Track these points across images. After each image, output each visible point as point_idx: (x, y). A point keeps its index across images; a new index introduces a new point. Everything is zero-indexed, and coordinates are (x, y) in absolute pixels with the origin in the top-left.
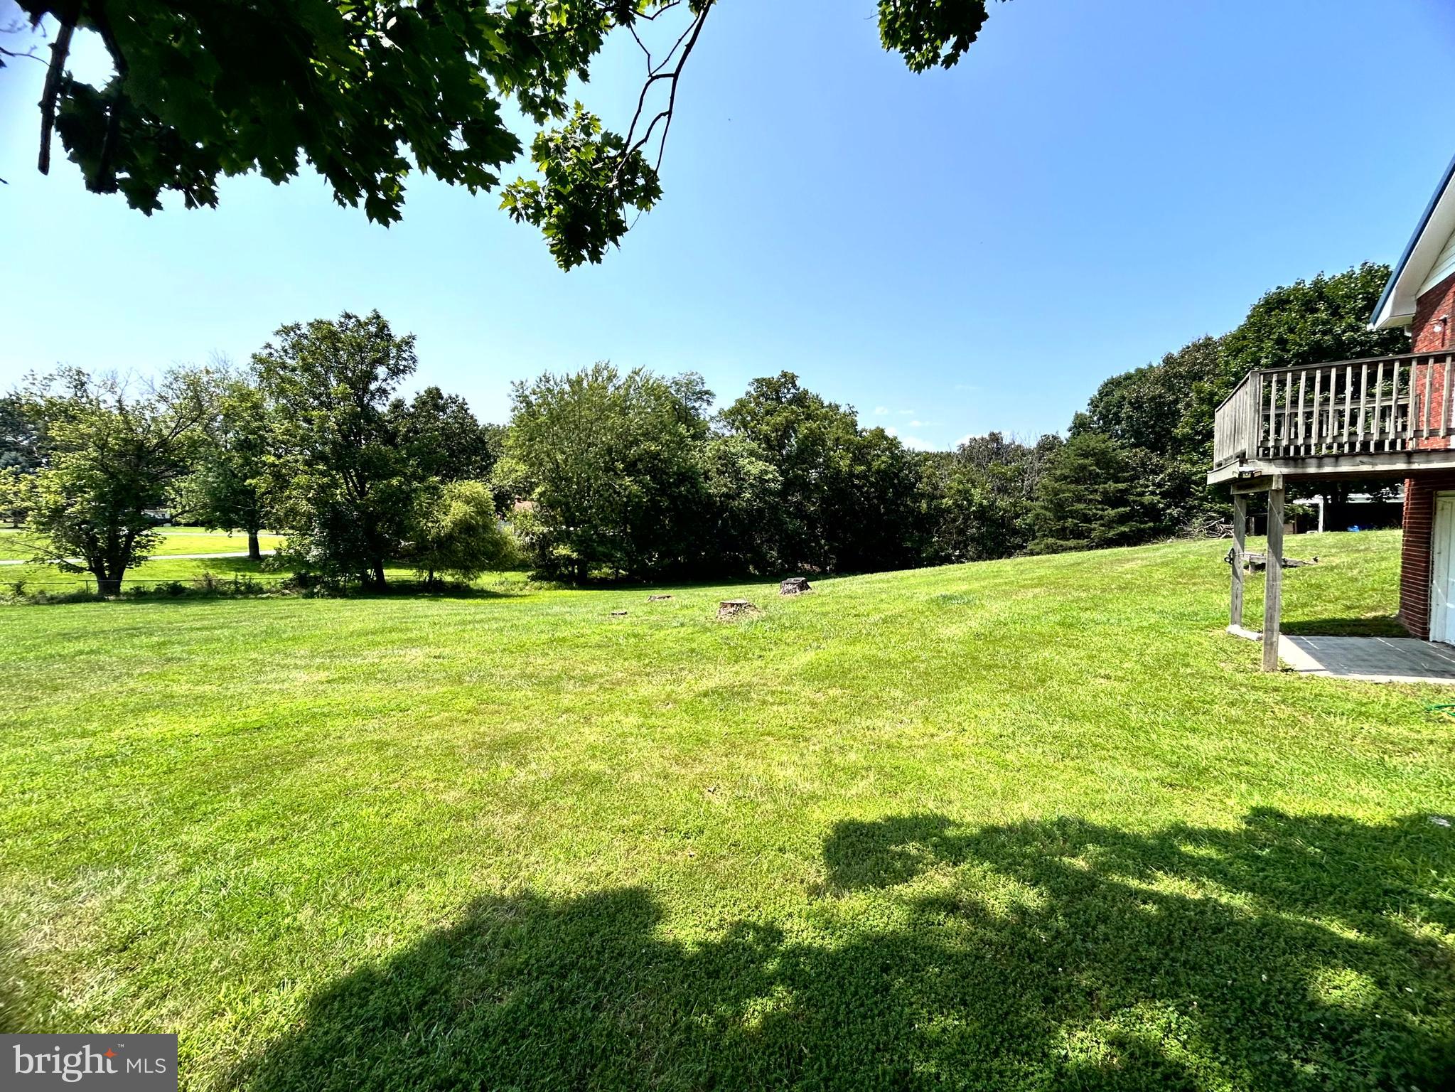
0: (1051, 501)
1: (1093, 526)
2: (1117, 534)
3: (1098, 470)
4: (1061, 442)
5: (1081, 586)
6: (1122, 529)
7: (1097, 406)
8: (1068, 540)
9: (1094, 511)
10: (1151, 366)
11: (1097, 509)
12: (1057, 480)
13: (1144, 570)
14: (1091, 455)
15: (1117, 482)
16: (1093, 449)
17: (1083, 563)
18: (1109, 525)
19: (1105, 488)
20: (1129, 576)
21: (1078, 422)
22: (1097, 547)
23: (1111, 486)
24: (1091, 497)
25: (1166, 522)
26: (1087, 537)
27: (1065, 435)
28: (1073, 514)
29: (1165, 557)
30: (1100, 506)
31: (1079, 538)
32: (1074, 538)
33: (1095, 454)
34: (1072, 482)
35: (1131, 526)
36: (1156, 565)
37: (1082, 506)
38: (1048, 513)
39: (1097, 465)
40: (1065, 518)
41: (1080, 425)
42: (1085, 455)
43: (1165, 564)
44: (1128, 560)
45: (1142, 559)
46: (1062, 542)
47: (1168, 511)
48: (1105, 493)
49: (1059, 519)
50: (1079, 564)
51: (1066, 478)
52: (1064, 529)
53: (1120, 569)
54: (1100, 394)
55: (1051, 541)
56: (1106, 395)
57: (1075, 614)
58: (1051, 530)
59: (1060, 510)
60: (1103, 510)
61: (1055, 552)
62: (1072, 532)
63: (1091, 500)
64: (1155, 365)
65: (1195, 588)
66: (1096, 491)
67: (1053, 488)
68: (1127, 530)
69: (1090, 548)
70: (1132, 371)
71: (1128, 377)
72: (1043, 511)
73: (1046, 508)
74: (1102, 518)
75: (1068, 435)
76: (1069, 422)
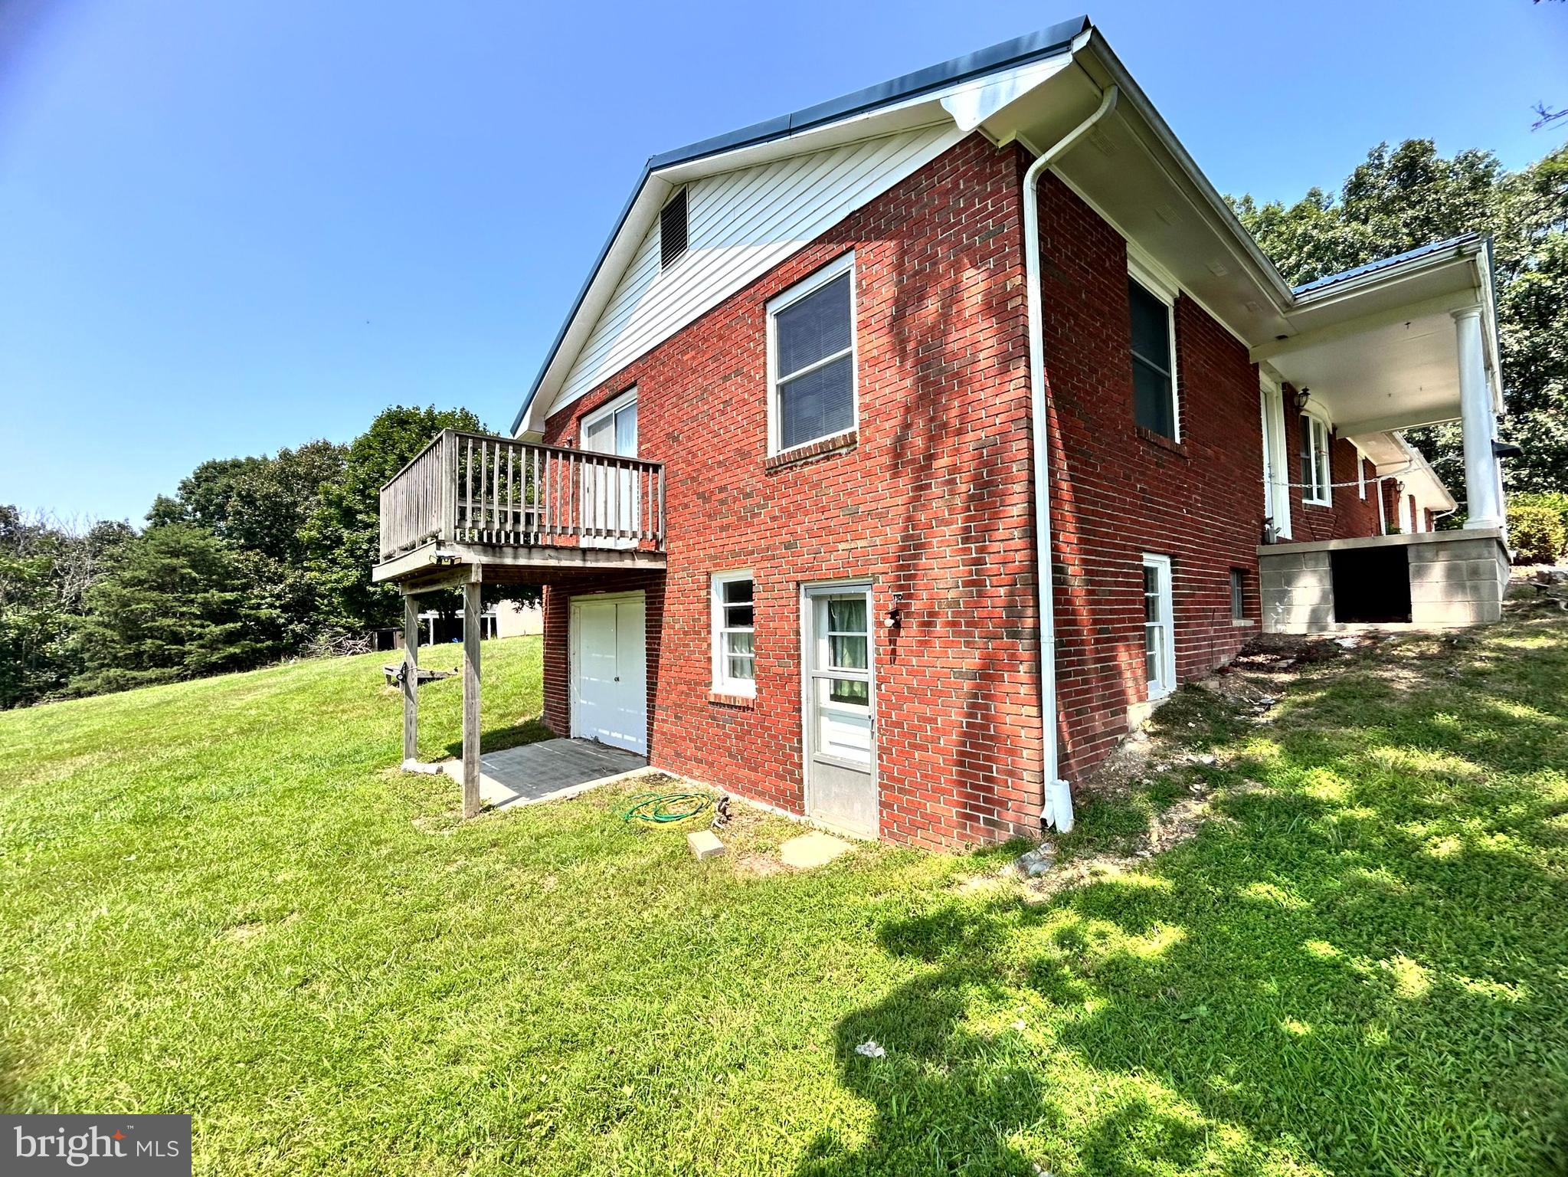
0: (116, 614)
1: (188, 647)
2: (223, 658)
3: (194, 574)
4: (133, 535)
5: (174, 739)
6: (232, 650)
7: (192, 493)
8: (146, 669)
9: (189, 628)
10: (265, 459)
11: (193, 626)
12: (125, 584)
13: (275, 700)
14: (184, 555)
15: (223, 589)
16: (186, 546)
17: (175, 700)
18: (213, 645)
19: (205, 598)
20: (253, 712)
21: (161, 509)
22: (193, 677)
23: (215, 595)
24: (184, 609)
25: (288, 638)
26: (178, 664)
27: (139, 524)
28: (152, 633)
29: (299, 680)
30: (198, 622)
31: (164, 666)
32: (156, 666)
33: (189, 554)
34: (151, 588)
35: (243, 646)
36: (291, 692)
37: (170, 621)
38: (109, 632)
39: (193, 567)
40: (140, 638)
41: (164, 513)
42: (175, 554)
43: (302, 690)
44: (249, 690)
45: (269, 687)
46: (135, 674)
47: (291, 627)
48: (205, 604)
49: (130, 640)
50: (168, 703)
51: (141, 582)
52: (139, 654)
53: (239, 704)
54: (197, 478)
55: (114, 672)
56: (206, 480)
57: (167, 792)
58: (115, 657)
59: (131, 628)
60: (202, 626)
61: (122, 688)
62: (152, 657)
63: (183, 614)
64: (270, 458)
65: (345, 717)
66: (192, 601)
67: (119, 597)
68: (238, 651)
69: (183, 679)
70: (242, 459)
71: (236, 464)
72: (101, 630)
73: (106, 626)
74: (201, 636)
75: (148, 524)
76: (148, 508)
